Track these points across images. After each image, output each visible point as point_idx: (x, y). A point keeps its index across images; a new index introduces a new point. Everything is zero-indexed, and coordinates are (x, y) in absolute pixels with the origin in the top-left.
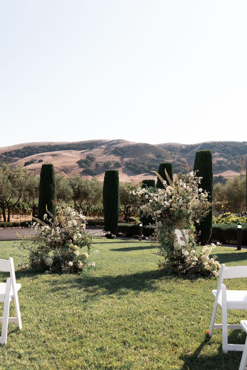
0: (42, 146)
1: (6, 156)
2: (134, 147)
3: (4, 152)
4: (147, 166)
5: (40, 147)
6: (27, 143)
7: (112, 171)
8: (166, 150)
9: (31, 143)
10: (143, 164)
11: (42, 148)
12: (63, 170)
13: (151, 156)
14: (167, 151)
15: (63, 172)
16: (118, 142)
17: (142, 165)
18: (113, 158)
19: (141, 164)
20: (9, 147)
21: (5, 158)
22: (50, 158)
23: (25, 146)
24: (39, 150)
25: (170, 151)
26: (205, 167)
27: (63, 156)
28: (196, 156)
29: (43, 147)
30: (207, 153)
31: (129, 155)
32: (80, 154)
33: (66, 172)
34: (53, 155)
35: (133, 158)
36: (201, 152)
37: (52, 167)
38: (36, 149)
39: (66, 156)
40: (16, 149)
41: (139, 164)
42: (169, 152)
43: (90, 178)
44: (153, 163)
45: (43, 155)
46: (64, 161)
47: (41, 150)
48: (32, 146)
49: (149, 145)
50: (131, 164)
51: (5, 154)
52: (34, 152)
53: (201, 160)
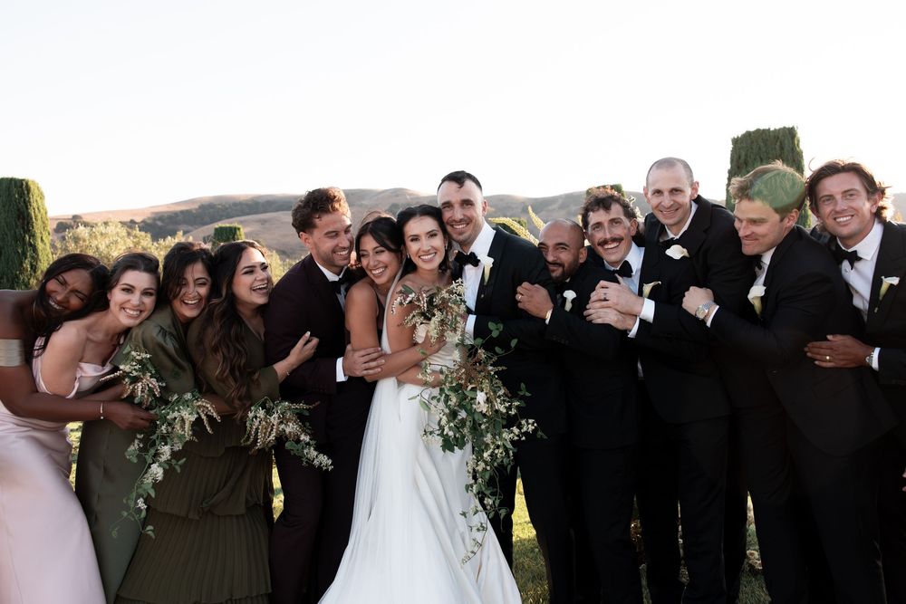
0: (238, 202)
5: (235, 204)
9: (214, 197)
11: (238, 208)
22: (257, 227)
23: (203, 204)
29: (241, 204)
48: (218, 203)
52: (222, 216)
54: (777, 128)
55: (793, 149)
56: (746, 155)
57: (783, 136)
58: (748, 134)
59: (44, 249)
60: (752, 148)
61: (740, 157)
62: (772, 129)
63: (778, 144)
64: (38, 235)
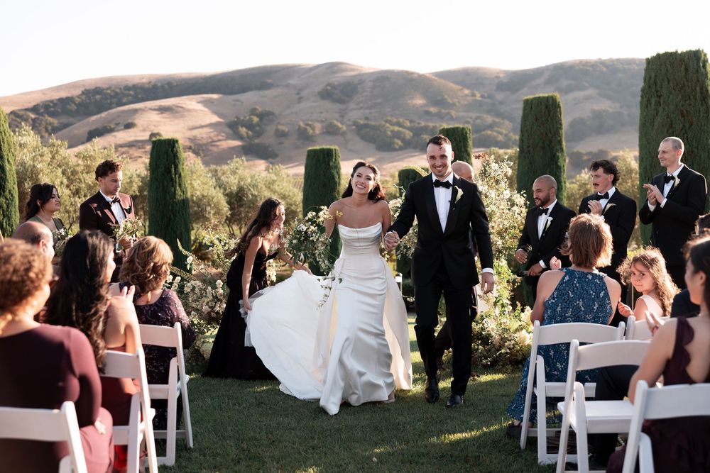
0: (130, 85)
1: (37, 116)
2: (374, 81)
3: (30, 105)
4: (410, 129)
5: (127, 88)
6: (91, 79)
7: (322, 151)
8: (459, 87)
9: (102, 79)
10: (399, 124)
11: (132, 92)
12: (190, 148)
13: (419, 101)
14: (461, 90)
15: (190, 154)
16: (333, 68)
17: (396, 128)
18: (321, 113)
19: (393, 124)
20: (43, 92)
21: (34, 120)
22: (155, 117)
23: (87, 88)
24: (124, 95)
25: (468, 88)
26: (546, 134)
27: (189, 110)
28: (525, 109)
29: (135, 87)
30: (551, 102)
31: (362, 102)
32: (233, 103)
33: (196, 153)
34: (162, 110)
35: (372, 111)
36: (535, 98)
37: (177, 145)
38: (117, 94)
39: (196, 111)
40: (64, 95)
41: (388, 125)
42: (467, 92)
43: (261, 165)
44: (427, 121)
45: (136, 111)
46: (191, 124)
47: (130, 95)
48: (105, 86)
49: (412, 73)
50: (366, 126)
51: (34, 109)
52: (111, 103)
53: (536, 119)
54: (685, 51)
55: (697, 71)
56: (656, 76)
57: (688, 58)
58: (658, 56)
59: (10, 170)
60: (661, 70)
61: (650, 78)
62: (679, 52)
63: (683, 66)
64: (6, 157)
